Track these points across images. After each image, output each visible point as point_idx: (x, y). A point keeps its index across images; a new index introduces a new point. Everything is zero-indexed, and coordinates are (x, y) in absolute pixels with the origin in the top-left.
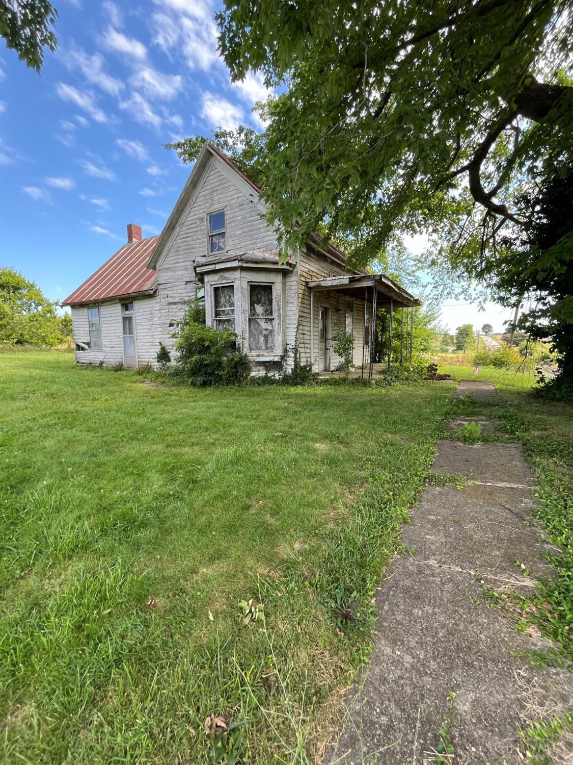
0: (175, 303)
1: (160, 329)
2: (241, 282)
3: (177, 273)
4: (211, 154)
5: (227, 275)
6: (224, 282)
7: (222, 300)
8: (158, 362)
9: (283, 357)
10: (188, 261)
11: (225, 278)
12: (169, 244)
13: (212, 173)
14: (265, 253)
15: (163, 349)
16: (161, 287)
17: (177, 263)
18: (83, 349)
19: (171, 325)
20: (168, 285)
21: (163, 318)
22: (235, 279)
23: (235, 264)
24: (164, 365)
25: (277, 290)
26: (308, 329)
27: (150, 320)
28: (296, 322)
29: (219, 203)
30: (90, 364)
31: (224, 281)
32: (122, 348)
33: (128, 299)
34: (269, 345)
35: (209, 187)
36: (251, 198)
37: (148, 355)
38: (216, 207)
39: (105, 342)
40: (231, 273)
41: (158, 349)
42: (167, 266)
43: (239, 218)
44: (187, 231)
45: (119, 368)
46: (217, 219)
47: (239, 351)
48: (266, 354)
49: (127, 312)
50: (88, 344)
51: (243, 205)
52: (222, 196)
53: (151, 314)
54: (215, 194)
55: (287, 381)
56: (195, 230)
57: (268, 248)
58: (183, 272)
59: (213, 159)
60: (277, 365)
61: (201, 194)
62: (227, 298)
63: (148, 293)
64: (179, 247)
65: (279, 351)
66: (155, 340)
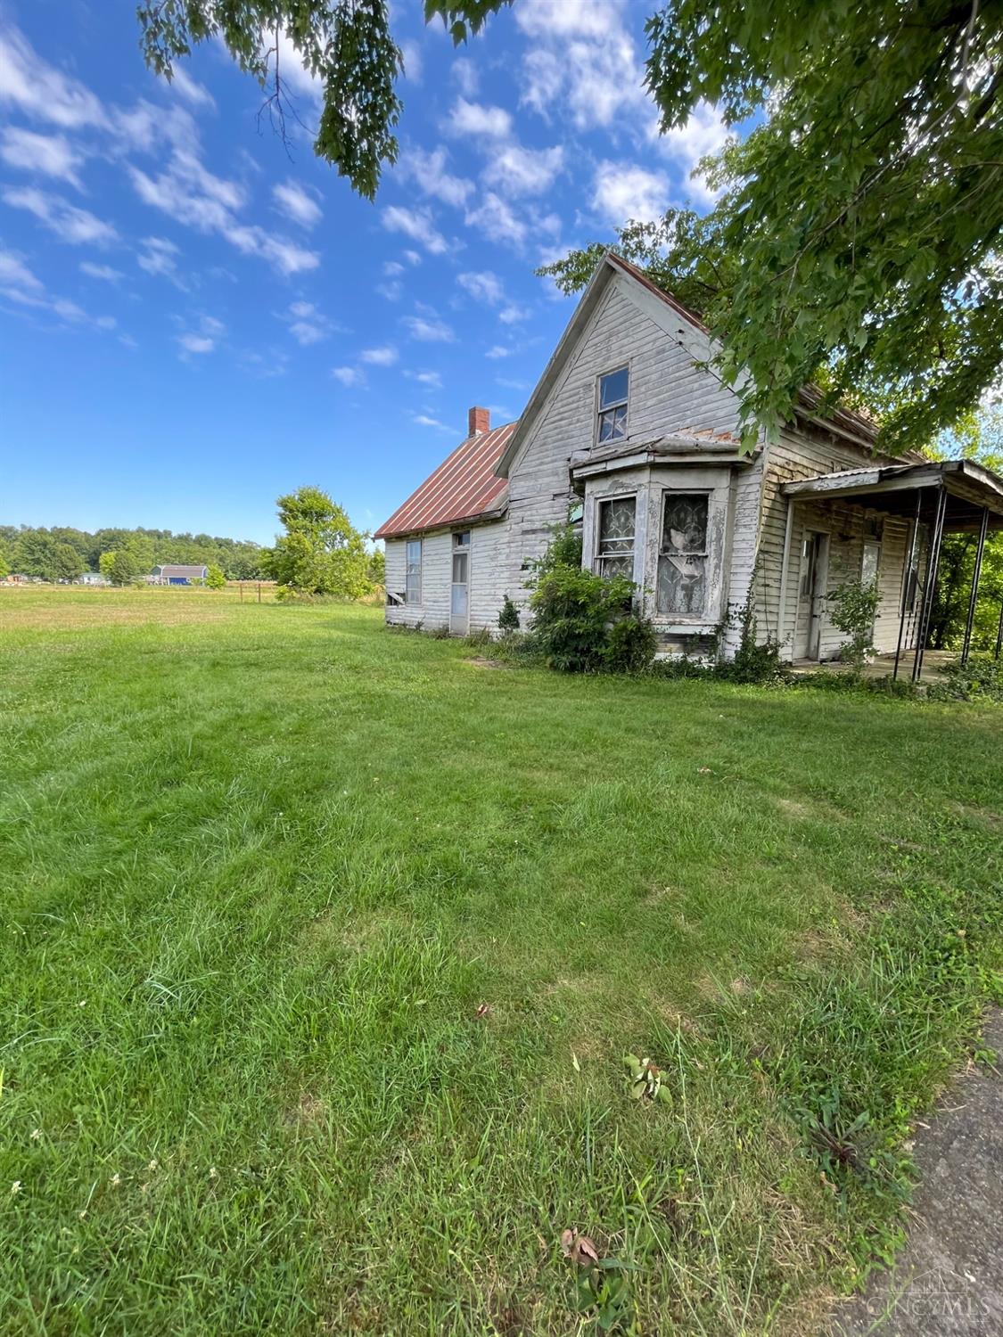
0: (534, 531)
1: (506, 574)
2: (649, 491)
3: (540, 481)
4: (613, 270)
5: (625, 479)
6: (620, 493)
7: (613, 526)
8: (500, 627)
9: (720, 629)
10: (560, 460)
11: (622, 486)
12: (531, 435)
13: (611, 303)
14: (698, 435)
15: (509, 606)
16: (514, 505)
17: (542, 464)
18: (396, 603)
19: (525, 567)
20: (525, 502)
21: (513, 556)
22: (640, 485)
23: (642, 459)
24: (508, 633)
25: (718, 505)
26: (776, 575)
27: (493, 559)
28: (752, 561)
29: (621, 353)
30: (404, 625)
31: (620, 491)
32: (449, 604)
33: (463, 526)
34: (694, 605)
35: (605, 328)
36: (680, 337)
37: (486, 616)
38: (614, 362)
39: (426, 593)
40: (632, 476)
41: (502, 606)
42: (524, 471)
43: (654, 377)
44: (562, 410)
45: (443, 634)
46: (615, 384)
47: (637, 614)
48: (687, 621)
49: (461, 547)
50: (403, 595)
51: (664, 351)
52: (625, 341)
53: (495, 549)
54: (614, 339)
55: (722, 673)
56: (574, 405)
57: (706, 426)
58: (551, 479)
59: (614, 280)
60: (706, 643)
61: (590, 343)
62: (623, 519)
63: (492, 516)
64: (546, 438)
65: (713, 617)
66: (498, 592)
